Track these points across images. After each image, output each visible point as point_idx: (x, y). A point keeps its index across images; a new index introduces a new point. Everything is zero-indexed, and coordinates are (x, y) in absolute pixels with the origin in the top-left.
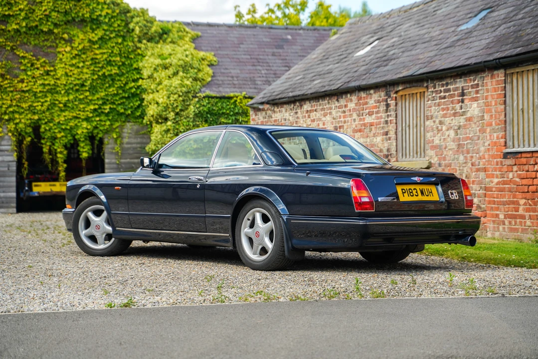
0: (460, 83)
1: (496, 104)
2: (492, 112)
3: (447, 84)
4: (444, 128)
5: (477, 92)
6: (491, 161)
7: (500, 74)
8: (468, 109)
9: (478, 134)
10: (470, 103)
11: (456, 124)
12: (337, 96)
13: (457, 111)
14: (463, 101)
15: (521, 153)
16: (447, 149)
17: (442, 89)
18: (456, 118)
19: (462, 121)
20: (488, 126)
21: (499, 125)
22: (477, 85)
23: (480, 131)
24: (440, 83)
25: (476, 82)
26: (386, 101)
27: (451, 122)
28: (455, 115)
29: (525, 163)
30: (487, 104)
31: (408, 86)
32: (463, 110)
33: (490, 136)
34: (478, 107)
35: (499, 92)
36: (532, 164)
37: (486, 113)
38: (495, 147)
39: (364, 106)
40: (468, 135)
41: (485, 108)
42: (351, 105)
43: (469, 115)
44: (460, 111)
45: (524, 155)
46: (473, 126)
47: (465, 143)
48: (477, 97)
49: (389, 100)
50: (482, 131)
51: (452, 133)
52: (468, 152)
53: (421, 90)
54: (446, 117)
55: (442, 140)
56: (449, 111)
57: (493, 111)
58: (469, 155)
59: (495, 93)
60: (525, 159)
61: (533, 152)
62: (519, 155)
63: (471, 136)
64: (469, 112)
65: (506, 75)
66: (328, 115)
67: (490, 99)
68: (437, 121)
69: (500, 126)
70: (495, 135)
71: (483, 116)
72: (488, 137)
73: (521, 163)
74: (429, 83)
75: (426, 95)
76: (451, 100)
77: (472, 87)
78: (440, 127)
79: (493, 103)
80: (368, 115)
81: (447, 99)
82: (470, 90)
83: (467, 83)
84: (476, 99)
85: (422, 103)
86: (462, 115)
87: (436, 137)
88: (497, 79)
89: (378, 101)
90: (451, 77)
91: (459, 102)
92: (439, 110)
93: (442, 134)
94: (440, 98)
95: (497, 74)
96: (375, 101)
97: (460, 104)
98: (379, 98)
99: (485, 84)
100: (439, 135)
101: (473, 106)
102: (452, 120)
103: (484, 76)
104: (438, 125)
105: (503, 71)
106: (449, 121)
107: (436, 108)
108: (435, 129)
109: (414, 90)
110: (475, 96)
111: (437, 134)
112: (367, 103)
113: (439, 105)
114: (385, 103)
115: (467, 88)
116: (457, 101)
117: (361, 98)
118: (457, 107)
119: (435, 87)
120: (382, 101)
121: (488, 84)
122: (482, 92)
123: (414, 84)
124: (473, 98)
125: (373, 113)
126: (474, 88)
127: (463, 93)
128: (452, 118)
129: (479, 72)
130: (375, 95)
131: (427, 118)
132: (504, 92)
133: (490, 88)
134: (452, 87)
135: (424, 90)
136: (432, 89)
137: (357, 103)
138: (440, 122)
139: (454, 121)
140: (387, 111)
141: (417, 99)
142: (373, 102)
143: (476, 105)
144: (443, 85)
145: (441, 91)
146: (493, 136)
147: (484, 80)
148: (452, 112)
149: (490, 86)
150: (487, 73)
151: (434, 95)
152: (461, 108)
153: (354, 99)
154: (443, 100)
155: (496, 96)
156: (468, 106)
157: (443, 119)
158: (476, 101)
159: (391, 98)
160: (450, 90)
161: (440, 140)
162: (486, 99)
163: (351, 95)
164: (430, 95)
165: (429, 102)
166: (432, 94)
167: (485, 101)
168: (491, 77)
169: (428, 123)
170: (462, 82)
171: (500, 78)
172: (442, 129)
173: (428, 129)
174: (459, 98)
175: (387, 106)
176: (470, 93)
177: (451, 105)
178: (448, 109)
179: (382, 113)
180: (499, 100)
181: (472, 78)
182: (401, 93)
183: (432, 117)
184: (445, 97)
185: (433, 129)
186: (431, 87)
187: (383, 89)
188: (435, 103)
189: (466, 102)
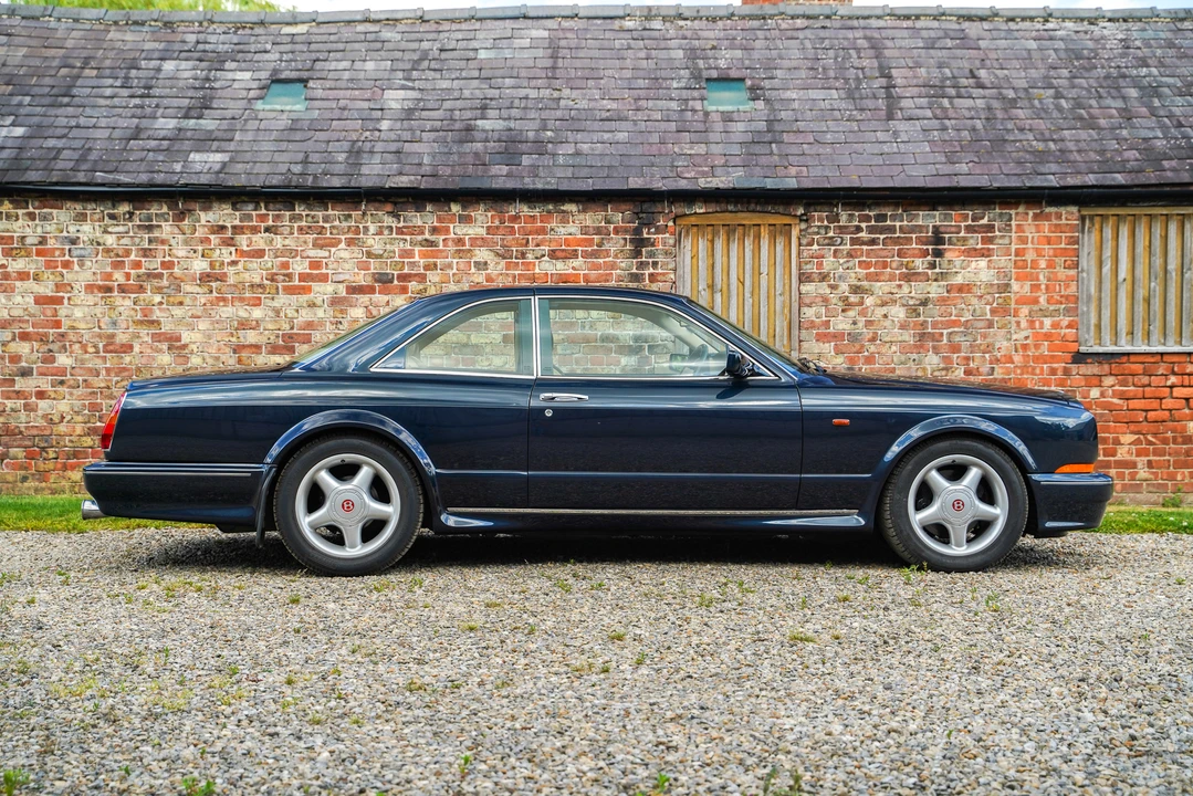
0: (928, 220)
1: (1051, 265)
2: (1038, 280)
3: (881, 218)
4: (869, 301)
5: (991, 240)
6: (1034, 369)
7: (1070, 214)
8: (954, 270)
9: (989, 317)
10: (962, 258)
11: (912, 294)
12: (395, 204)
13: (920, 270)
14: (938, 254)
15: (1128, 354)
16: (878, 342)
17: (864, 225)
18: (913, 284)
19: (935, 290)
20: (1024, 304)
21: (1061, 303)
22: (990, 228)
23: (993, 312)
24: (857, 214)
25: (985, 221)
26: (638, 231)
27: (894, 291)
28: (910, 276)
29: (1141, 372)
30: (1020, 264)
31: (730, 208)
32: (937, 270)
33: (1031, 324)
34: (989, 267)
35: (1063, 246)
36: (1162, 375)
37: (1016, 280)
38: (1046, 343)
39: (530, 237)
40: (953, 318)
41: (1013, 270)
42: (476, 230)
43: (959, 280)
44: (930, 272)
45: (1132, 359)
46: (974, 301)
47: (945, 332)
48: (989, 249)
49: (645, 231)
50: (1002, 310)
51: (898, 313)
52: (955, 348)
53: (780, 220)
54: (877, 281)
55: (861, 325)
56: (889, 270)
57: (1041, 277)
58: (956, 355)
59: (1047, 247)
60: (1141, 366)
61: (1162, 354)
62: (1125, 359)
63: (963, 319)
64: (960, 275)
65: (1083, 219)
66: (343, 245)
67: (1030, 256)
68: (844, 287)
69: (1063, 306)
70: (1048, 322)
71: (1008, 285)
72: (1024, 324)
73: (1126, 372)
74: (812, 209)
75: (795, 233)
76: (897, 248)
77: (969, 229)
78: (853, 299)
79: (1043, 264)
80: (546, 258)
81: (881, 246)
82: (962, 234)
83: (954, 221)
84: (985, 254)
85: (779, 248)
86: (936, 280)
87: (840, 318)
88: (1055, 222)
89: (598, 231)
90: (897, 205)
91: (925, 254)
92: (851, 264)
93: (863, 313)
94: (854, 241)
95: (1056, 213)
96: (584, 230)
97: (929, 258)
98: (603, 224)
99: (1014, 227)
100: (851, 313)
101: (973, 265)
102: (900, 286)
103: (1013, 212)
104: (847, 294)
105: (1074, 209)
106: (887, 289)
107: (841, 261)
108: (834, 301)
109: (748, 219)
110: (980, 246)
111: (843, 311)
112: (542, 231)
113: (850, 255)
114: (628, 237)
115: (953, 229)
116: (917, 252)
117: (515, 218)
118: (920, 264)
119: (835, 218)
120: (616, 231)
121: (1026, 228)
122: (1007, 241)
123: (752, 206)
124: (975, 250)
125: (574, 255)
126: (976, 232)
127: (938, 238)
128: (898, 283)
129: (994, 203)
130: (582, 216)
131: (804, 278)
132: (1076, 246)
133: (1030, 236)
134: (898, 224)
135: (787, 220)
136: (826, 223)
137: (497, 227)
138: (856, 290)
139: (906, 289)
140: (637, 254)
141: (758, 237)
142: (573, 230)
143: (983, 263)
144: (867, 219)
145: (859, 229)
146: (1042, 323)
147: (1010, 220)
148: (897, 272)
149: (1030, 232)
150: (1021, 209)
151: (831, 234)
152: (933, 266)
153: (480, 218)
154: (865, 247)
155: (1051, 252)
156: (958, 263)
157: (865, 284)
158: (983, 256)
159: (657, 228)
160: (892, 229)
161: (855, 323)
162: (1016, 256)
163: (464, 208)
164: (818, 233)
165: (815, 247)
166: (823, 231)
167: (1013, 258)
168: (1036, 217)
169: (807, 288)
170: (934, 217)
171: (1064, 222)
172: (862, 303)
173: (807, 301)
174: (925, 247)
175: (639, 244)
176: (965, 239)
177: (896, 258)
178: (885, 265)
179: (616, 256)
180: (1060, 260)
181: (971, 213)
182: (693, 220)
183: (824, 277)
184: (873, 242)
185: (825, 300)
186: (819, 217)
187: (624, 207)
188: (835, 251)
189: (948, 255)
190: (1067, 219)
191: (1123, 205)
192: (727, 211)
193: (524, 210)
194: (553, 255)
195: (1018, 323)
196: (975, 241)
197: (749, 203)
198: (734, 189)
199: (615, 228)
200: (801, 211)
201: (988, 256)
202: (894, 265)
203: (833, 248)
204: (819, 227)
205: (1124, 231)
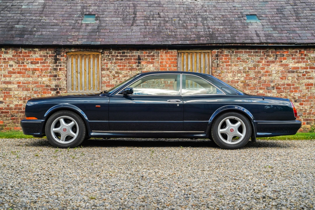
0: (136, 53)
1: (170, 66)
3: (124, 53)
4: (121, 76)
5: (154, 59)
7: (175, 52)
8: (144, 67)
11: (132, 74)
13: (134, 67)
14: (139, 63)
17: (119, 55)
18: (133, 71)
22: (153, 56)
24: (117, 52)
25: (152, 54)
26: (56, 56)
27: (127, 73)
28: (132, 69)
30: (162, 66)
31: (82, 50)
32: (139, 67)
33: (165, 82)
34: (153, 67)
35: (173, 61)
37: (161, 70)
38: (169, 87)
39: (25, 58)
41: (160, 67)
42: (9, 56)
44: (137, 68)
48: (153, 62)
49: (58, 56)
53: (96, 53)
54: (123, 70)
56: (126, 67)
57: (167, 69)
59: (169, 61)
64: (145, 69)
65: (178, 53)
67: (164, 63)
68: (114, 72)
72: (163, 82)
74: (104, 50)
75: (100, 57)
76: (128, 61)
77: (148, 56)
78: (116, 75)
79: (168, 66)
80: (30, 64)
81: (124, 61)
82: (146, 57)
83: (143, 54)
84: (152, 63)
85: (96, 61)
86: (139, 70)
87: (113, 80)
88: (171, 54)
89: (44, 56)
90: (128, 49)
91: (136, 63)
92: (115, 66)
93: (119, 79)
94: (116, 59)
95: (171, 52)
96: (41, 56)
97: (137, 64)
98: (46, 54)
99: (160, 55)
100: (116, 79)
101: (149, 66)
102: (129, 72)
103: (159, 51)
104: (114, 74)
105: (176, 51)
106: (125, 73)
107: (113, 65)
108: (111, 76)
109: (87, 53)
110: (151, 61)
111: (113, 79)
112: (29, 56)
113: (115, 63)
114: (53, 58)
115: (143, 56)
116: (133, 62)
117: (21, 52)
118: (134, 66)
119: (111, 53)
120: (50, 56)
121: (163, 56)
122: (158, 59)
123: (88, 50)
124: (149, 62)
125: (38, 63)
126: (150, 57)
127: (139, 59)
128: (128, 71)
129: (154, 49)
130: (40, 52)
131: (103, 69)
132: (177, 61)
133: (164, 58)
134: (128, 55)
135: (98, 53)
136: (108, 54)
137: (15, 55)
138: (117, 73)
139: (131, 73)
140: (56, 63)
141: (90, 58)
142: (37, 56)
143: (151, 65)
144: (120, 53)
145: (117, 56)
146: (168, 82)
147: (159, 53)
148: (128, 68)
149: (164, 56)
150: (162, 51)
151: (110, 57)
152: (138, 66)
153: (10, 52)
154: (119, 61)
155: (170, 63)
156: (145, 65)
157: (119, 71)
158: (151, 63)
159: (61, 55)
160: (127, 56)
161: (117, 82)
162: (160, 63)
163: (6, 50)
164: (106, 57)
165: (106, 61)
166: (108, 57)
167: (160, 64)
168: (166, 53)
169: (103, 72)
170: (138, 52)
171: (173, 54)
172: (118, 76)
173: (103, 76)
174: (136, 61)
175: (56, 60)
176: (147, 59)
177: (128, 64)
178: (125, 66)
179: (50, 63)
180: (172, 65)
181: (148, 52)
182: (71, 53)
183: (108, 69)
184: (121, 59)
185: (109, 76)
186: (106, 53)
187: (52, 49)
188: (111, 62)
189: (142, 63)
190: (174, 53)
191: (189, 49)
192: (81, 51)
193: (23, 50)
194: (32, 63)
195: (161, 82)
196: (149, 59)
197: (87, 48)
198: (82, 45)
199: (49, 55)
200: (101, 51)
201: (153, 63)
202: (127, 66)
203: (110, 61)
204: (106, 55)
205: (190, 57)
